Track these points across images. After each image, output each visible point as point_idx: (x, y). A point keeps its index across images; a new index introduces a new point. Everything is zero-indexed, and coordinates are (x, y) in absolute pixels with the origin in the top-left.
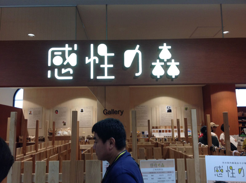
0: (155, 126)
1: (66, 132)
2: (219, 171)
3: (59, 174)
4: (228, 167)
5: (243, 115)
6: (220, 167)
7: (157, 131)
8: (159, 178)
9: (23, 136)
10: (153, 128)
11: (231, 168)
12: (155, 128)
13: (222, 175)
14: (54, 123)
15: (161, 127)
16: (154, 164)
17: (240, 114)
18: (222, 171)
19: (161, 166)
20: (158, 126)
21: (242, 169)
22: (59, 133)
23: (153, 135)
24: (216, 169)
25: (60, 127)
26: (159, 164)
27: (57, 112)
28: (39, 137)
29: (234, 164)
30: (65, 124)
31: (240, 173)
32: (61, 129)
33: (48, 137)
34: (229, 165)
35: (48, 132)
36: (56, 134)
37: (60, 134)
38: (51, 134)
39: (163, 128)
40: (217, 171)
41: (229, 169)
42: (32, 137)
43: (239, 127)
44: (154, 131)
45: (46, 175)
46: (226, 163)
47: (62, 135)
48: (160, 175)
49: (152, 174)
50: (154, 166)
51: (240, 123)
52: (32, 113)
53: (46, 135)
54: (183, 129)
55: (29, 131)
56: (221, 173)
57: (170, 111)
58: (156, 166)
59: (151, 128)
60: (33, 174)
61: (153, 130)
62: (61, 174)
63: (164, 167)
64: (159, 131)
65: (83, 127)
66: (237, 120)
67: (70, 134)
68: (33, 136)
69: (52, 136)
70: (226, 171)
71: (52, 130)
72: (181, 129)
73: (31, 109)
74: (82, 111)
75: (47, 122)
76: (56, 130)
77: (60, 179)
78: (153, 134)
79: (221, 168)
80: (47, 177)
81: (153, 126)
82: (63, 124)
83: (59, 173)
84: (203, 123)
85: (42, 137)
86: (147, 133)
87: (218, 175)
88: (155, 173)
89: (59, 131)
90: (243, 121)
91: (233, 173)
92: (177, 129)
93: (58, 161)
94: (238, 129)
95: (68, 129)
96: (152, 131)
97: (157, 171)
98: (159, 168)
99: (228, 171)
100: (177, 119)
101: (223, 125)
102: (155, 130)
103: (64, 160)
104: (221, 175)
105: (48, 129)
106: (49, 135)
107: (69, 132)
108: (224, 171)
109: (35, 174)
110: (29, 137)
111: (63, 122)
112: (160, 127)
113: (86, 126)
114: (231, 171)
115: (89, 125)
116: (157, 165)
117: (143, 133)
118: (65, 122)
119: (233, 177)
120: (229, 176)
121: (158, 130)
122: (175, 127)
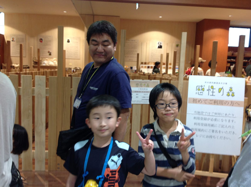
0: (144, 61)
1: (52, 62)
2: (201, 89)
3: (46, 89)
4: (209, 86)
5: (233, 54)
6: (202, 86)
7: (145, 67)
8: (143, 97)
9: (6, 64)
10: (142, 63)
11: (212, 87)
12: (144, 63)
13: (203, 93)
14: (39, 50)
15: (150, 63)
16: (139, 84)
17: (230, 53)
18: (203, 89)
19: (146, 86)
20: (147, 62)
21: (222, 88)
22: (44, 63)
23: (141, 71)
24: (198, 88)
25: (45, 57)
26: (145, 84)
27: (41, 40)
28: (24, 66)
29: (216, 84)
30: (50, 54)
31: (219, 92)
32: (47, 59)
33: (33, 66)
34: (211, 85)
35: (33, 61)
36: (41, 63)
37: (46, 64)
38: (36, 63)
39: (152, 64)
40: (199, 90)
41: (210, 88)
42: (16, 66)
43: (227, 67)
44: (142, 67)
45: (33, 88)
46: (208, 82)
47: (47, 65)
48: (144, 94)
49: (137, 93)
50: (139, 86)
51: (228, 62)
52: (15, 40)
53: (31, 63)
54: (172, 66)
55: (13, 59)
56: (202, 91)
57: (160, 47)
58: (141, 86)
59: (140, 63)
60: (19, 87)
61: (141, 65)
62: (47, 89)
63: (149, 87)
64: (147, 67)
65: (69, 58)
66: (226, 60)
67: (56, 64)
68: (17, 64)
69: (37, 65)
70: (207, 90)
71: (37, 59)
72: (169, 66)
73: (13, 35)
74: (68, 41)
75: (31, 47)
76: (41, 59)
77: (46, 93)
78: (141, 69)
79: (202, 88)
80: (33, 91)
81: (142, 62)
82: (48, 54)
83: (46, 87)
84: (192, 61)
85: (27, 66)
86: (135, 68)
87: (199, 93)
88: (140, 92)
89: (44, 61)
90: (231, 60)
91: (213, 92)
92: (165, 66)
93: (45, 76)
94: (225, 68)
95: (55, 59)
96: (141, 67)
97: (142, 90)
98: (144, 88)
99: (209, 90)
100: (167, 53)
101: (211, 61)
102: (144, 65)
103: (50, 76)
104: (201, 94)
105: (32, 58)
106: (34, 64)
107: (55, 62)
108: (206, 90)
109: (21, 87)
110: (13, 65)
111: (49, 52)
112: (148, 63)
113: (73, 58)
114: (212, 90)
115: (76, 57)
116: (143, 85)
117: (131, 68)
118: (50, 52)
119: (213, 95)
120: (210, 94)
121: (147, 65)
122: (164, 64)
